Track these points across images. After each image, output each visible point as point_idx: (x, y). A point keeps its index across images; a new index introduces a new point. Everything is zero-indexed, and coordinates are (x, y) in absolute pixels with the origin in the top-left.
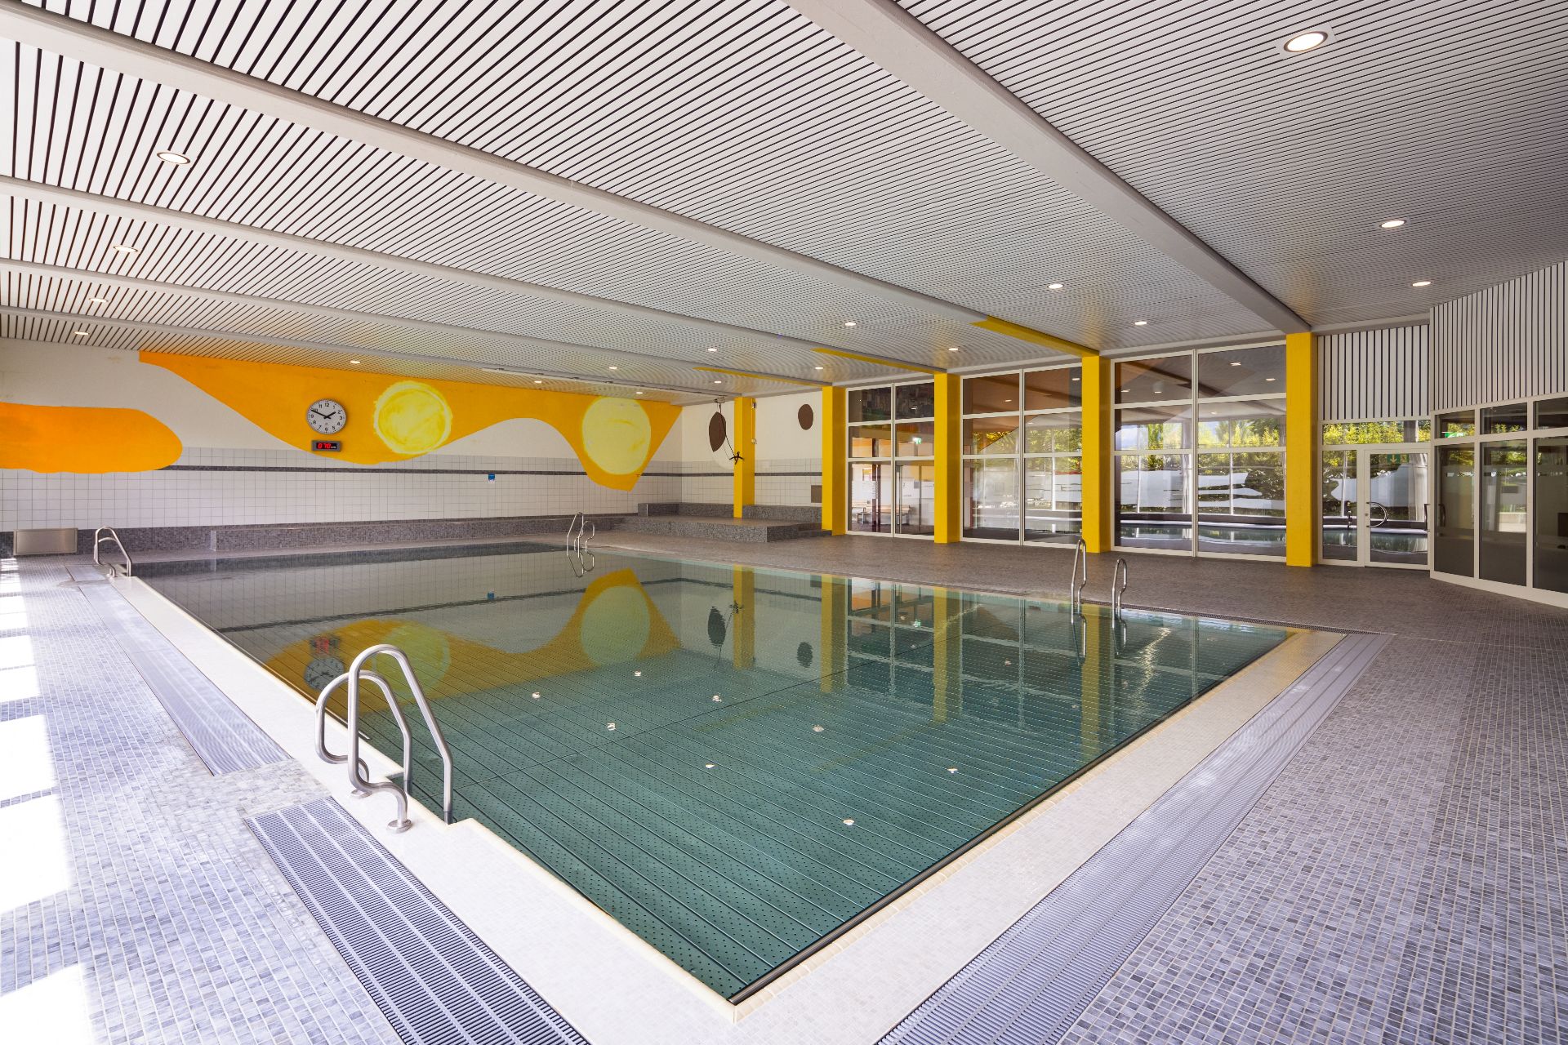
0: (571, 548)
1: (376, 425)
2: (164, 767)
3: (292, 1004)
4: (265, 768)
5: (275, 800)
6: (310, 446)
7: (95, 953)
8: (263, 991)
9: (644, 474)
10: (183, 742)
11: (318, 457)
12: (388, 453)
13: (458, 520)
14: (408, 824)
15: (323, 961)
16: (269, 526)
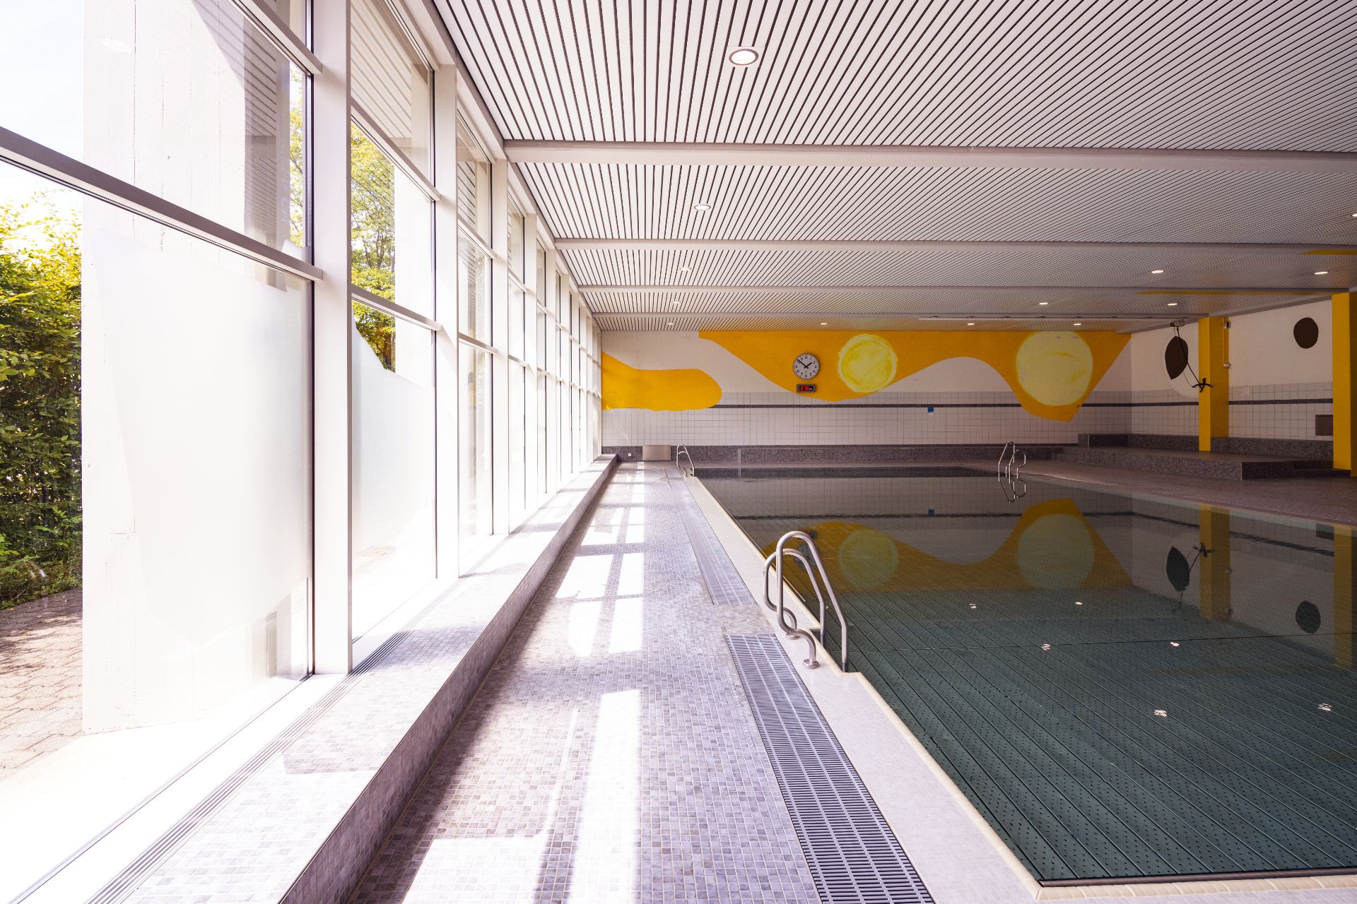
0: (1003, 475)
1: (840, 371)
2: (691, 594)
3: (728, 750)
4: (741, 606)
5: (743, 628)
6: (795, 388)
7: (644, 685)
8: (715, 736)
9: (1085, 405)
10: (702, 581)
11: (802, 397)
12: (849, 393)
13: (903, 446)
14: (816, 665)
15: (749, 732)
16: (771, 446)
